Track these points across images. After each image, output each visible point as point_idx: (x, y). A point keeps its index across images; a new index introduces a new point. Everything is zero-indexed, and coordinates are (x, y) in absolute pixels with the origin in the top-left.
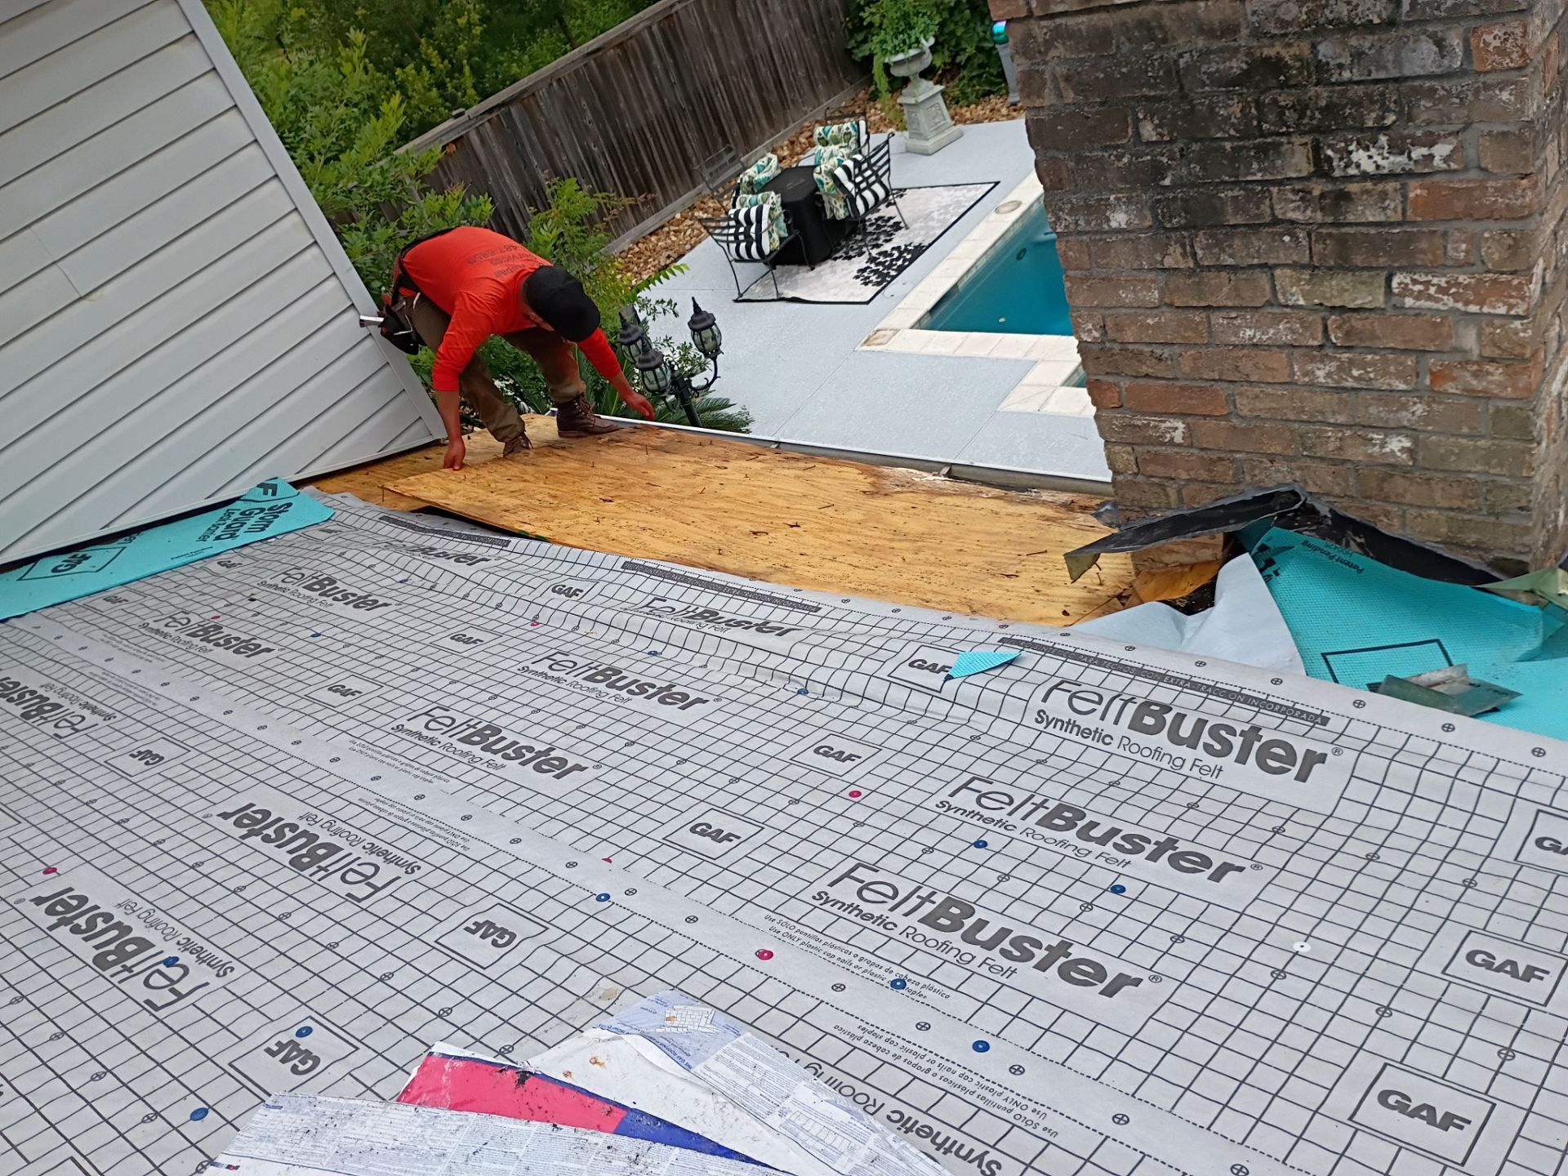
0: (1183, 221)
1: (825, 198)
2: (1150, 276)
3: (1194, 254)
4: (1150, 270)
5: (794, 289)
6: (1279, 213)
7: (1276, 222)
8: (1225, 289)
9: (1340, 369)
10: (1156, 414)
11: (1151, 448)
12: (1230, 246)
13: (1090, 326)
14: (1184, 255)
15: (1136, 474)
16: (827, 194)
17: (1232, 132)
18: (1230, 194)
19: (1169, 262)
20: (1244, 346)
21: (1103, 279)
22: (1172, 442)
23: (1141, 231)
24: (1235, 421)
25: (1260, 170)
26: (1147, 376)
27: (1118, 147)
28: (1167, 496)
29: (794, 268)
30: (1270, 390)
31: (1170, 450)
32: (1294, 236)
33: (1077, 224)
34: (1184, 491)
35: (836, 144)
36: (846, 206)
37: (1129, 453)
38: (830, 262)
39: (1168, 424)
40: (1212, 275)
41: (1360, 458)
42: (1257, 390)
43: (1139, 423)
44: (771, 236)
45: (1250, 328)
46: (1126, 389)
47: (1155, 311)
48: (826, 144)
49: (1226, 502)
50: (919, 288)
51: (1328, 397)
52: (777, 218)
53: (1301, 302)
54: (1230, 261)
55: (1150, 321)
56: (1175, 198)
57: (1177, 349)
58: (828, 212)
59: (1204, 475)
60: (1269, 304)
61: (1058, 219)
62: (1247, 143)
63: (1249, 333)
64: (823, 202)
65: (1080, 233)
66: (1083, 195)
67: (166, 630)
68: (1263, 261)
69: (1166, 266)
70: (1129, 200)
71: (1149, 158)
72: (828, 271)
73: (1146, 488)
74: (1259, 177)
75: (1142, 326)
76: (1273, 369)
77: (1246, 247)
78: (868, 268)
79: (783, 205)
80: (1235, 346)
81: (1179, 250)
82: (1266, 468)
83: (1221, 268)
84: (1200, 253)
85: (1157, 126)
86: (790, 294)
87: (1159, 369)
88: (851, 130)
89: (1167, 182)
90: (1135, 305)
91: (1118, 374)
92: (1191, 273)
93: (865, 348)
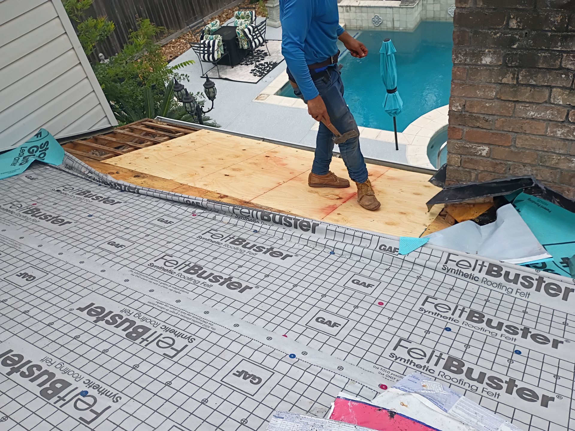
0: (517, 64)
1: (239, 40)
2: (494, 86)
3: (518, 78)
4: (494, 83)
5: (226, 74)
6: (563, 65)
7: (561, 68)
8: (527, 94)
9: (568, 131)
10: (476, 143)
11: (469, 157)
12: (536, 77)
13: (458, 104)
14: (513, 78)
15: (459, 167)
16: (241, 39)
17: (553, 28)
18: (543, 54)
19: (505, 80)
20: (527, 118)
21: (471, 85)
22: (480, 155)
23: (496, 66)
24: (513, 149)
25: (560, 46)
26: (478, 127)
27: (496, 29)
28: (471, 176)
29: (225, 67)
30: (534, 137)
31: (478, 158)
32: (567, 76)
33: (466, 60)
34: (479, 175)
35: (243, 19)
36: (248, 44)
37: (458, 158)
38: (240, 66)
39: (481, 148)
40: (523, 88)
41: (565, 168)
42: (527, 137)
43: (468, 146)
44: (218, 53)
45: (533, 111)
46: (467, 132)
47: (491, 101)
48: (239, 18)
49: (498, 181)
50: (277, 79)
51: (559, 142)
52: (221, 46)
53: (561, 103)
54: (534, 83)
55: (487, 105)
56: (516, 54)
57: (496, 117)
58: (240, 46)
59: (491, 169)
60: (546, 102)
61: (457, 57)
62: (559, 34)
63: (532, 113)
64: (239, 41)
65: (465, 65)
66: (472, 48)
67: (11, 210)
68: (549, 84)
69: (503, 82)
70: (495, 53)
71: (510, 35)
72: (239, 69)
73: (462, 172)
74: (559, 49)
75: (483, 106)
76: (538, 129)
77: (544, 78)
78: (255, 69)
79: (223, 41)
80: (523, 118)
81: (511, 76)
82: (521, 169)
83: (527, 85)
84: (520, 78)
85: (518, 22)
86: (224, 77)
87: (486, 125)
88: (249, 14)
89: (515, 46)
90: (483, 97)
91: (464, 125)
92: (514, 86)
93: (256, 101)
